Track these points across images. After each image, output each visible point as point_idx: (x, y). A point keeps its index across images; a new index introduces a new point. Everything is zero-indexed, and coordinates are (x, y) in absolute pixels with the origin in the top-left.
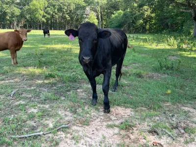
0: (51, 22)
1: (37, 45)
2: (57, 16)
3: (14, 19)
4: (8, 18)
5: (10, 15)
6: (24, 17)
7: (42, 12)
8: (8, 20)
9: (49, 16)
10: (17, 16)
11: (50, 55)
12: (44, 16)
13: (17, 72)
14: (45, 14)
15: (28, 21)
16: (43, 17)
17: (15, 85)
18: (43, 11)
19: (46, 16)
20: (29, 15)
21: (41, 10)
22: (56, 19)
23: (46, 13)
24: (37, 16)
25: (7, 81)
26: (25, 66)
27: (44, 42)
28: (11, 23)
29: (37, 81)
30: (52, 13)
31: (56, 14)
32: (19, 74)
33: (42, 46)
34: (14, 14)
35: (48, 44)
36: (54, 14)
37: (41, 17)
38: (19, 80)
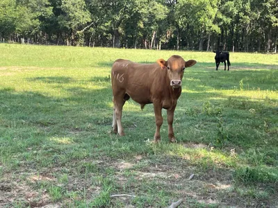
0: (232, 32)
1: (202, 89)
2: (248, 20)
3: (152, 27)
4: (141, 25)
5: (146, 20)
6: (173, 22)
7: (213, 12)
8: (141, 30)
9: (229, 20)
10: (159, 22)
11: (238, 116)
12: (217, 21)
13: (171, 153)
14: (220, 16)
15: (180, 30)
16: (214, 23)
17: (172, 188)
18: (216, 10)
19: (221, 20)
20: (185, 19)
21: (213, 7)
22: (246, 25)
23: (223, 13)
24: (202, 20)
25: (154, 175)
26: (185, 142)
27: (218, 81)
28: (145, 36)
29: (219, 184)
30: (236, 12)
31: (246, 14)
32: (176, 158)
33: (214, 91)
34: (154, 17)
35: (227, 87)
36: (241, 14)
37: (209, 23)
38: (177, 176)
